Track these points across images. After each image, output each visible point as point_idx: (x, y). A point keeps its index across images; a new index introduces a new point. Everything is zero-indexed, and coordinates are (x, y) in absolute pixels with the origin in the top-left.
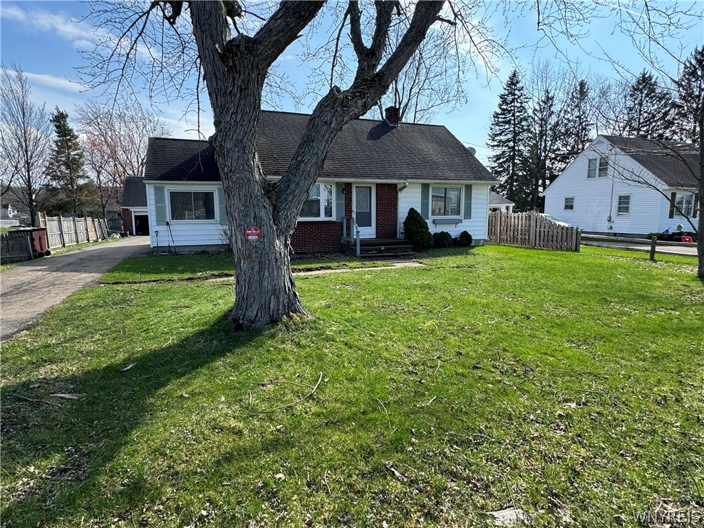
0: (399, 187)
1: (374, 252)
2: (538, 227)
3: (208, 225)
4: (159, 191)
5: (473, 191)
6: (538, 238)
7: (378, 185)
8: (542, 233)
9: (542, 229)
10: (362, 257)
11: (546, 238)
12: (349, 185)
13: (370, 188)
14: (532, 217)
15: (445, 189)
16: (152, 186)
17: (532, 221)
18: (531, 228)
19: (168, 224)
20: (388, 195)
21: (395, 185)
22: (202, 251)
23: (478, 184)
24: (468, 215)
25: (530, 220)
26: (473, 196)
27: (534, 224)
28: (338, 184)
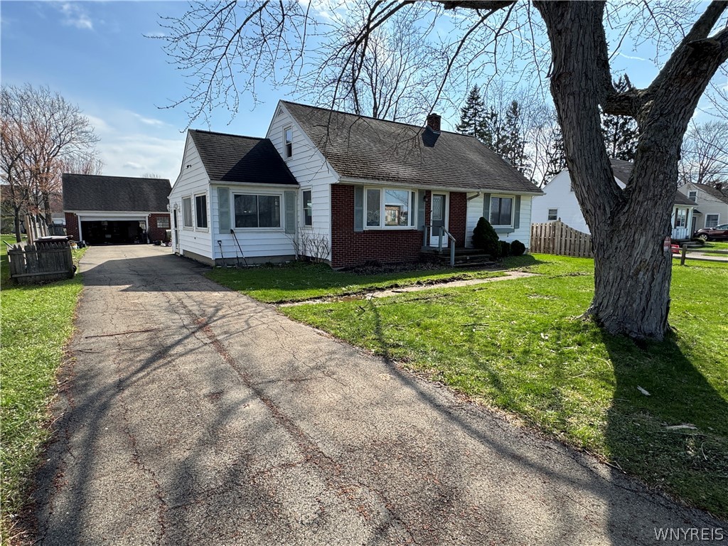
0: (469, 196)
1: (461, 262)
2: (564, 237)
3: (274, 234)
5: (521, 201)
6: (563, 248)
7: (452, 194)
8: (568, 242)
9: (568, 238)
10: (456, 267)
11: (572, 247)
12: (429, 192)
13: (444, 196)
14: (557, 227)
15: (501, 199)
16: (217, 187)
17: (556, 231)
18: (556, 238)
19: (232, 232)
20: (460, 204)
21: (465, 194)
22: (267, 263)
23: (525, 195)
24: (517, 225)
25: (555, 231)
26: (521, 206)
27: (560, 234)
28: (420, 191)
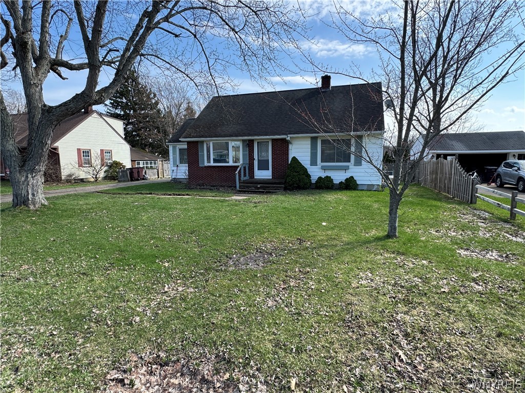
0: (289, 140)
4: (174, 148)
5: (364, 141)
7: (273, 140)
12: (252, 141)
13: (268, 142)
16: (171, 146)
17: (453, 168)
19: (177, 166)
20: (281, 147)
21: (286, 140)
24: (359, 163)
26: (363, 145)
28: (244, 141)
